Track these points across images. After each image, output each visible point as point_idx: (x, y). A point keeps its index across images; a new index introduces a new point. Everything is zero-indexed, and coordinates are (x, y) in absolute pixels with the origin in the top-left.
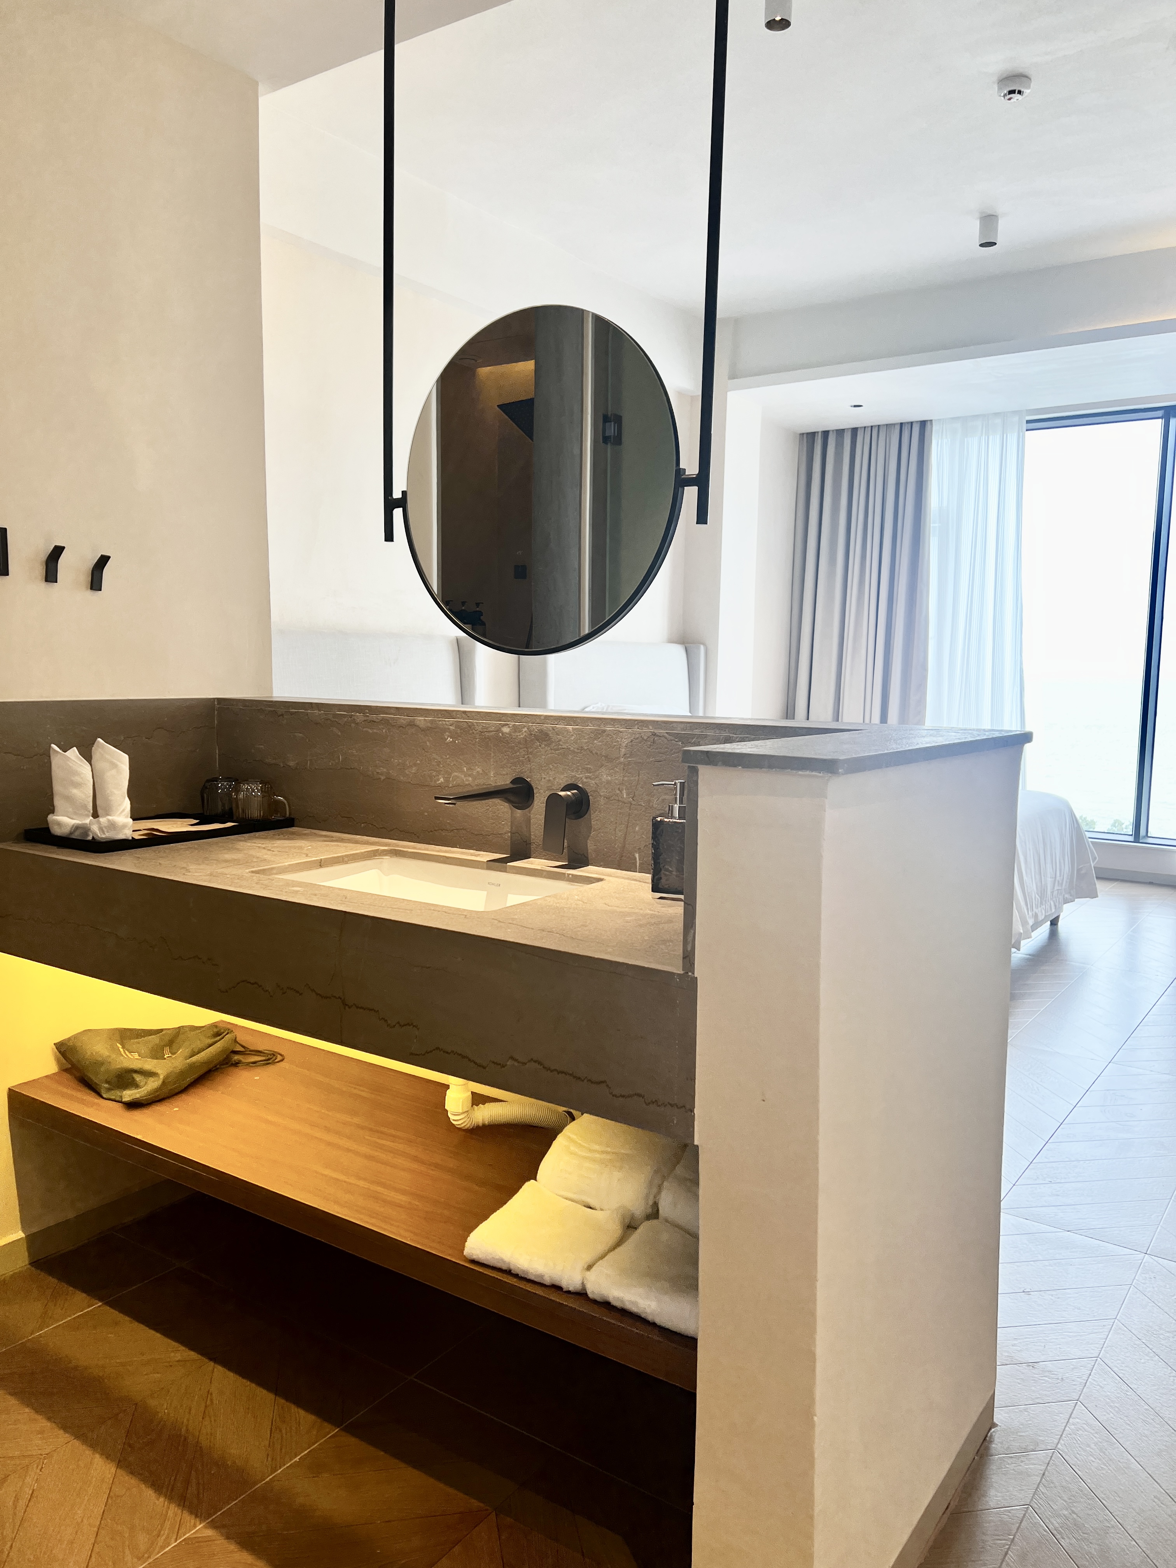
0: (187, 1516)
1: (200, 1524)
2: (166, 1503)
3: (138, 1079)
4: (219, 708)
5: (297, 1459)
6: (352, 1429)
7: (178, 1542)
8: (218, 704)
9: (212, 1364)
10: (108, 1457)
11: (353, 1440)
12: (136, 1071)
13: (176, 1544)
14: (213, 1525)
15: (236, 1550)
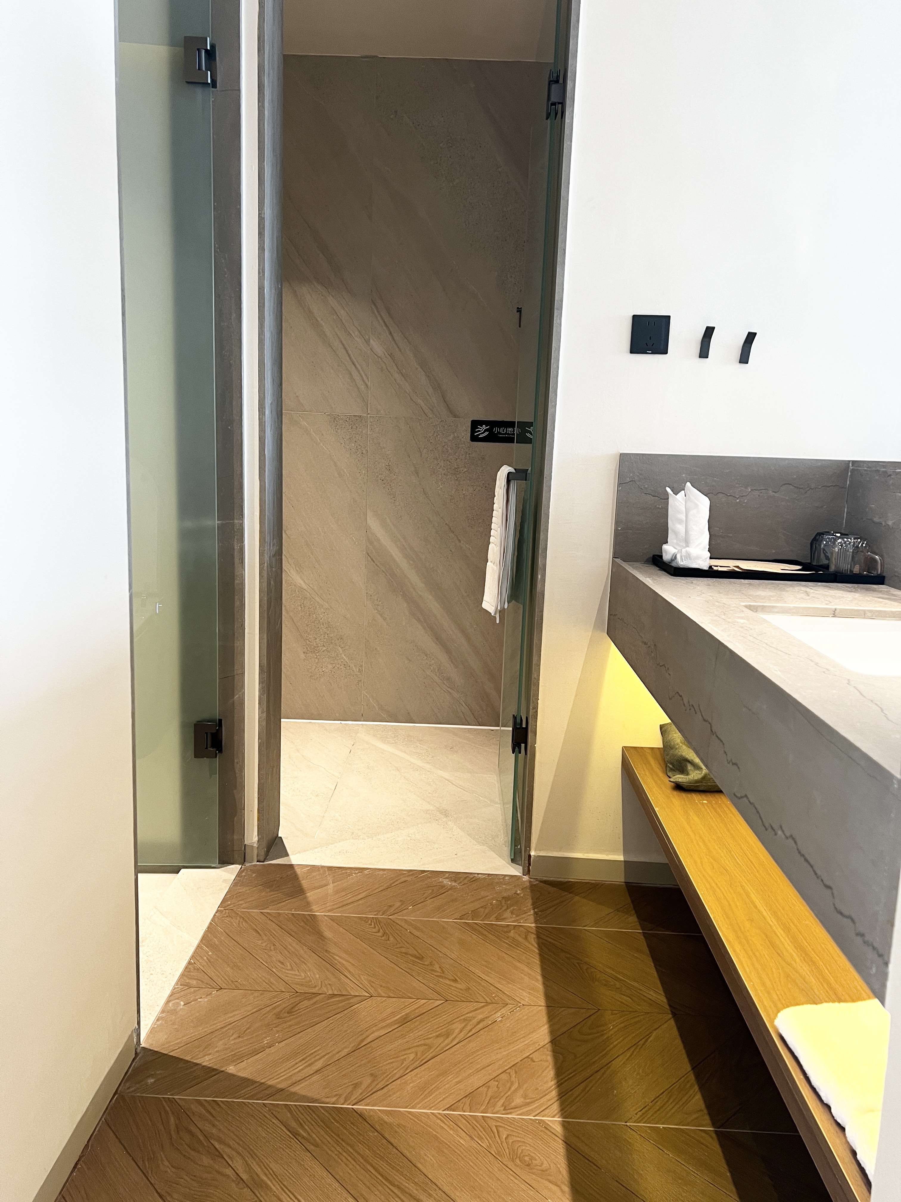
0: (556, 1107)
1: (558, 1118)
2: (553, 1087)
3: (689, 768)
4: (852, 469)
5: (661, 1126)
6: (723, 1138)
7: (536, 1118)
8: (852, 466)
9: (671, 1016)
10: (552, 1032)
11: (716, 1146)
12: (689, 762)
13: (533, 1118)
14: (565, 1125)
15: (562, 1154)
